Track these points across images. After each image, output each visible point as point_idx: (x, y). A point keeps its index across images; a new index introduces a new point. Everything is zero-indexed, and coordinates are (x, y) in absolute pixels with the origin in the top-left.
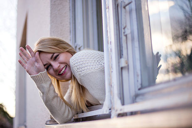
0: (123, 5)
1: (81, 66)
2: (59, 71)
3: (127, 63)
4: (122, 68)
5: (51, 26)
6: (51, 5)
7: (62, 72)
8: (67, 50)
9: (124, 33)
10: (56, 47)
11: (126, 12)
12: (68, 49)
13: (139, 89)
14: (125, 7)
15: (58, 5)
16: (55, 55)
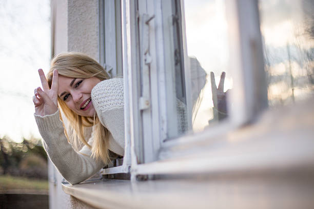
0: (145, 19)
1: (103, 100)
2: (81, 104)
3: (148, 104)
4: (142, 111)
5: (70, 39)
6: (69, 7)
7: (85, 105)
8: (95, 75)
9: (146, 60)
10: (80, 69)
11: (149, 30)
12: (96, 73)
13: (164, 141)
14: (147, 23)
15: (80, 6)
16: (77, 80)
